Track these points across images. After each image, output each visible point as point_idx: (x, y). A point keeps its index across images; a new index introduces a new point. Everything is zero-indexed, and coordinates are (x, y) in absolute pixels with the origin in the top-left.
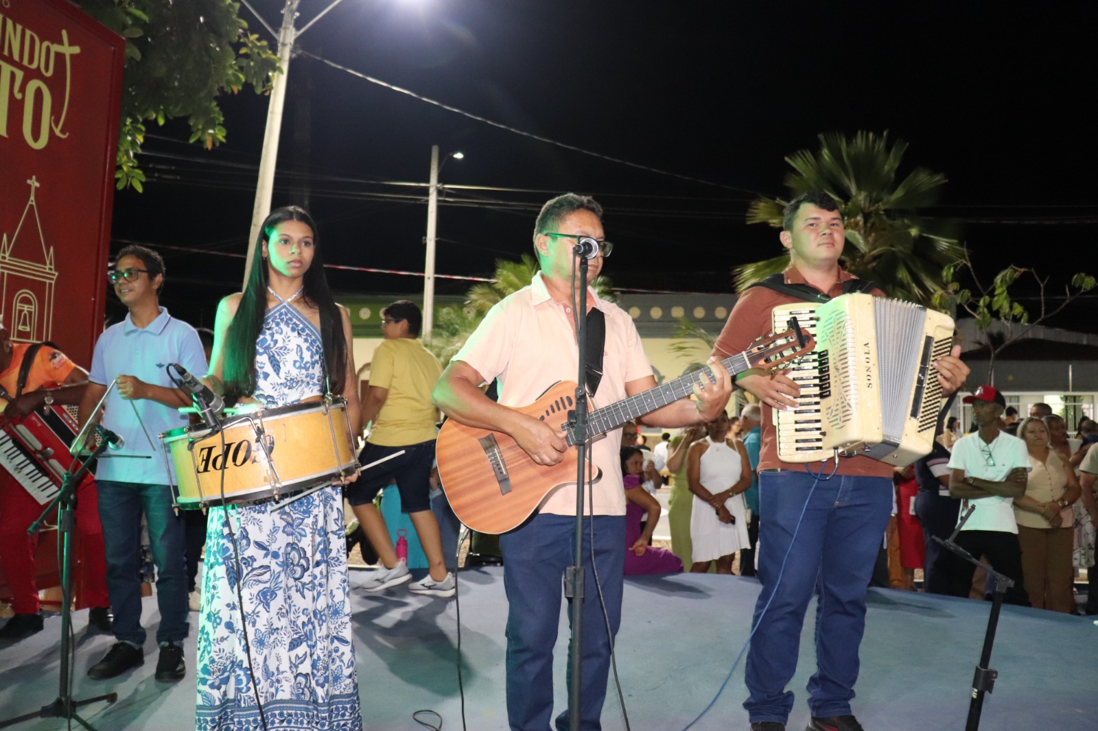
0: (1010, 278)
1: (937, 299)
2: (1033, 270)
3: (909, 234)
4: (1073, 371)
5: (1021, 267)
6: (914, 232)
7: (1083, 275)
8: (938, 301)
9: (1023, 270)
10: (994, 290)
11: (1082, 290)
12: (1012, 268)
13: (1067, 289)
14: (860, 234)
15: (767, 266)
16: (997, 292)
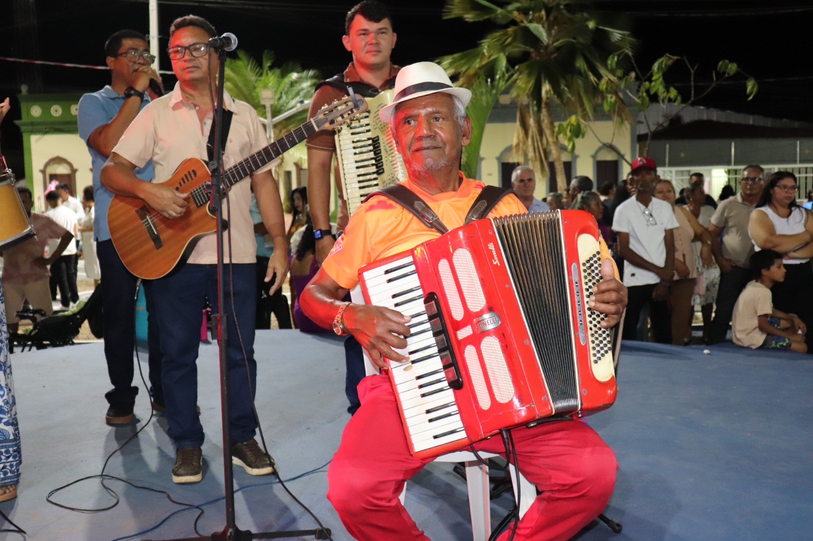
0: (666, 65)
1: (603, 85)
2: (685, 58)
3: (587, 26)
4: (735, 148)
5: (674, 55)
6: (591, 25)
7: (727, 61)
8: (605, 87)
9: (675, 58)
10: (652, 76)
11: (726, 75)
12: (667, 56)
13: (714, 75)
14: (543, 27)
15: (461, 58)
16: (654, 78)
